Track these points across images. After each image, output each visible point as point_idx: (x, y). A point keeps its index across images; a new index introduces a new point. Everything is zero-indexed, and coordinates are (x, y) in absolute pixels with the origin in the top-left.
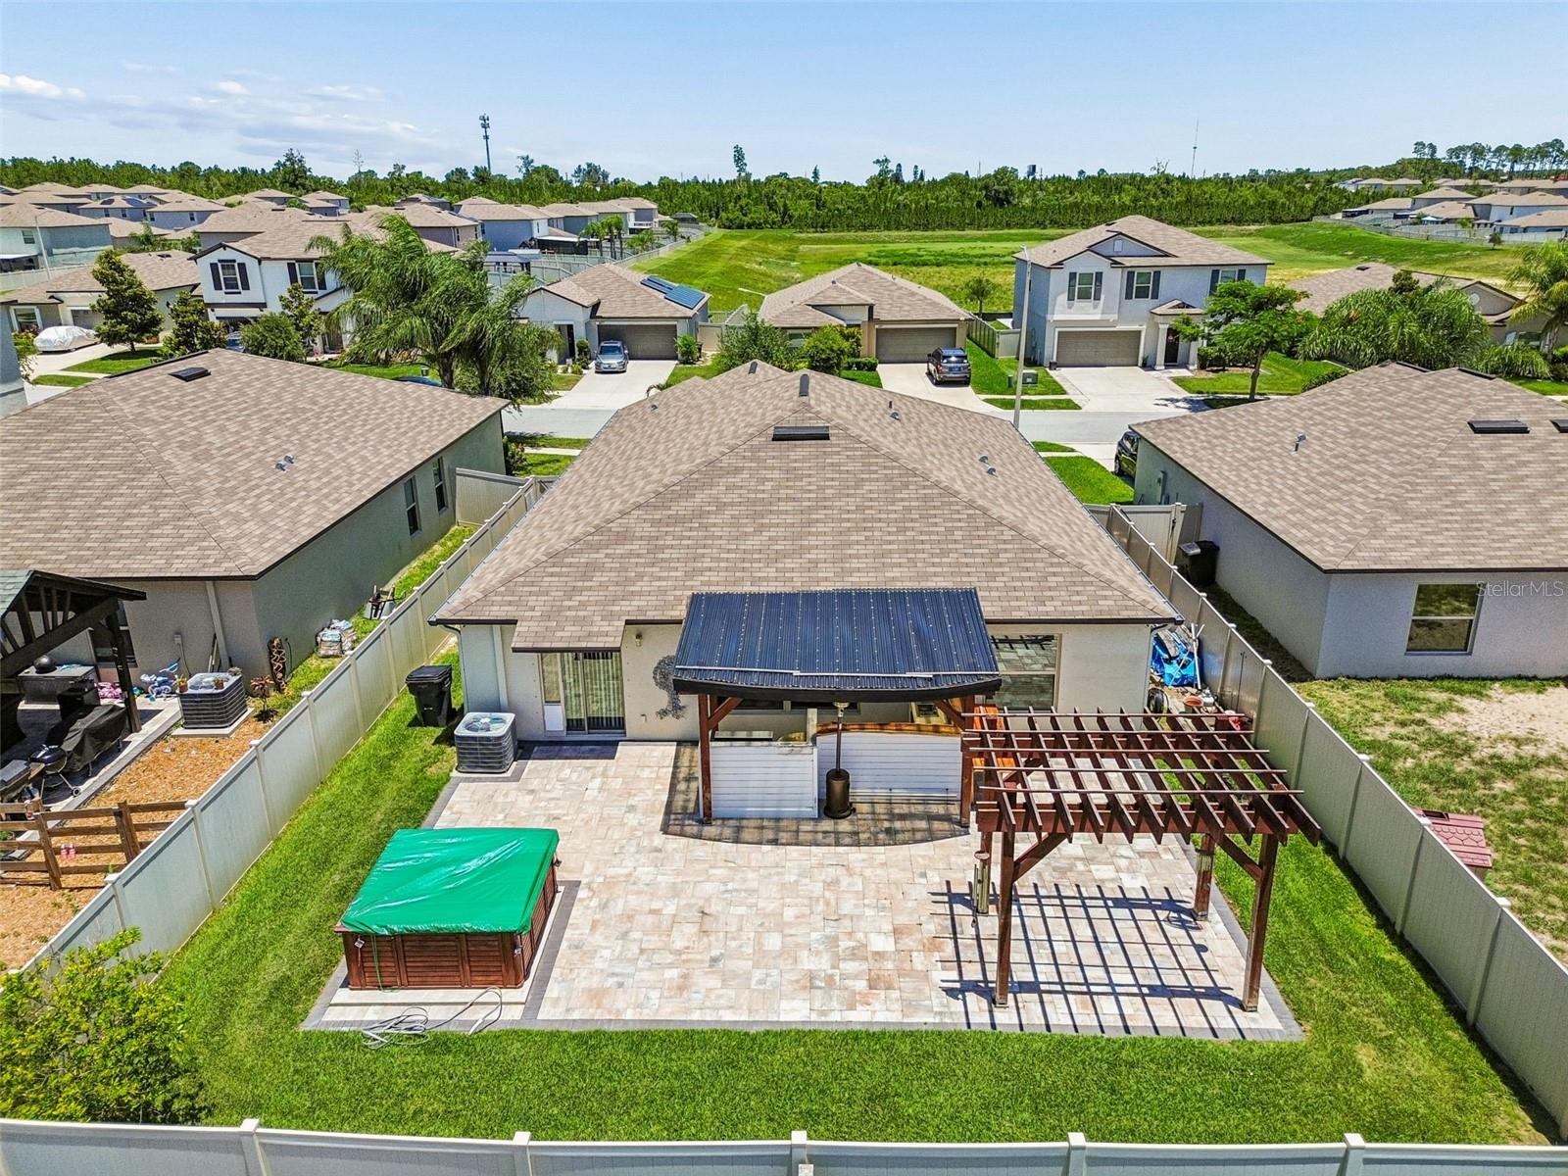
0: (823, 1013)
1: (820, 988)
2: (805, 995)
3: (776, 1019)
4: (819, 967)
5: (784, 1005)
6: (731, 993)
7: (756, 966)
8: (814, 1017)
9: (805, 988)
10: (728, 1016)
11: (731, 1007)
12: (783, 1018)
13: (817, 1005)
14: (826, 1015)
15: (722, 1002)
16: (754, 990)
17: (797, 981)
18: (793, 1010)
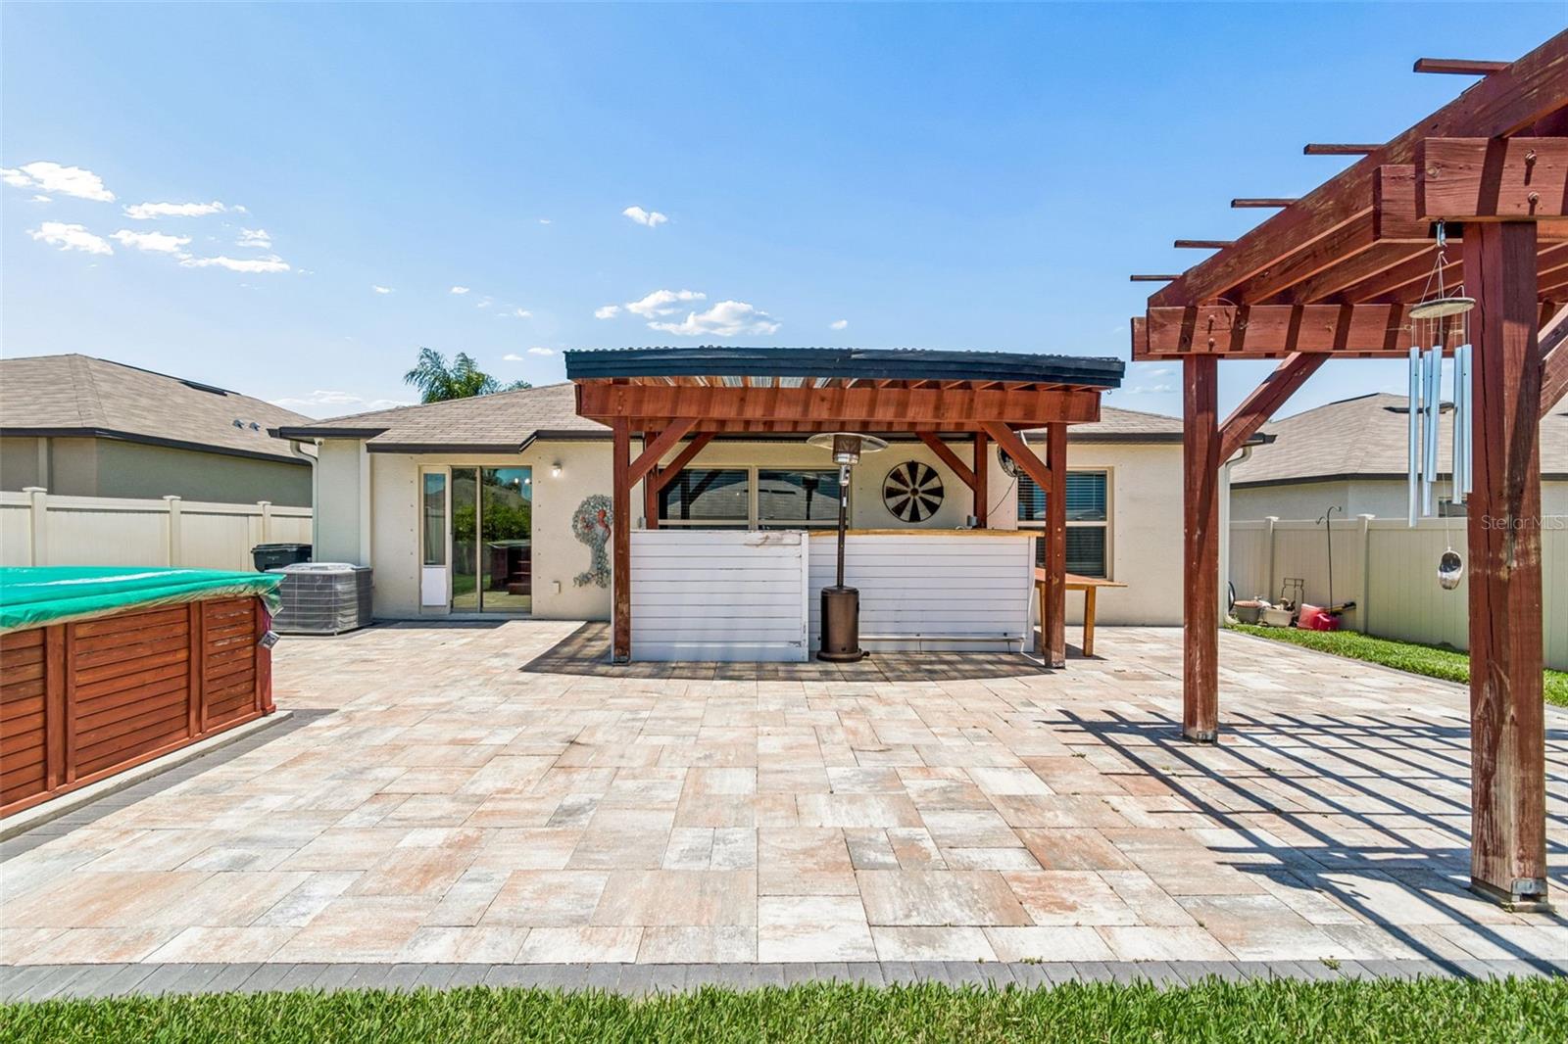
0: (918, 934)
1: (885, 866)
2: (843, 882)
3: (743, 955)
4: (866, 824)
5: (772, 911)
6: (596, 882)
7: (684, 819)
8: (890, 949)
9: (837, 867)
10: (559, 948)
11: (577, 921)
12: (770, 952)
13: (889, 910)
14: (931, 942)
15: (557, 904)
16: (672, 873)
17: (809, 853)
18: (806, 927)
